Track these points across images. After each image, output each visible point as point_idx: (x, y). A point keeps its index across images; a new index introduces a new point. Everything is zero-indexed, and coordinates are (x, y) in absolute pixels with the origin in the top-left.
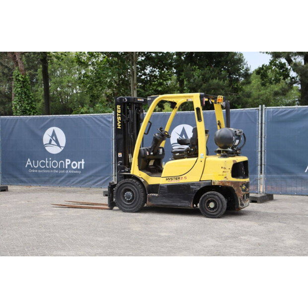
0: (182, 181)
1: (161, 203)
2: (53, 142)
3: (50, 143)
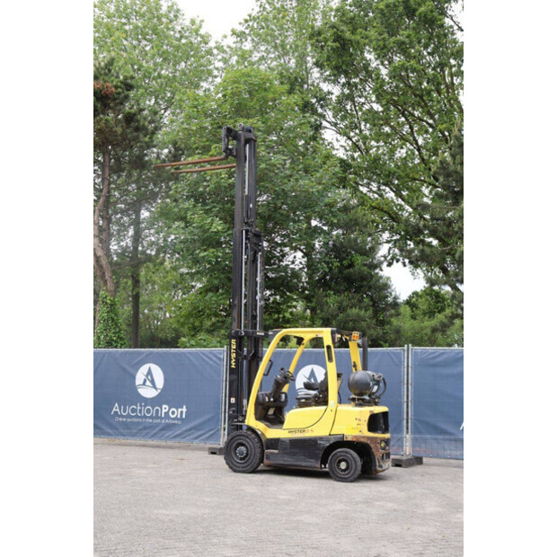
0: (308, 434)
1: (282, 462)
2: (148, 383)
3: (144, 384)
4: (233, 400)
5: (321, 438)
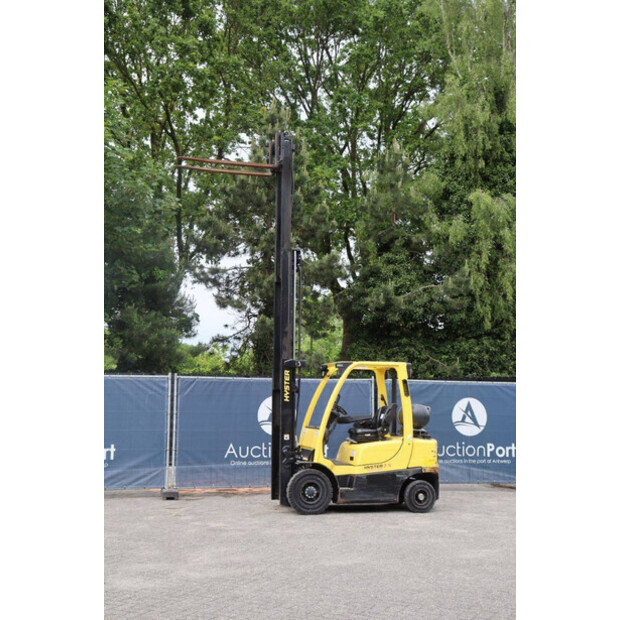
4: (287, 437)
5: (400, 472)
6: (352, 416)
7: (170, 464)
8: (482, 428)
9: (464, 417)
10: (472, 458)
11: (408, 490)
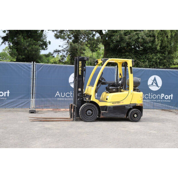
0: (121, 104)
4: (80, 90)
5: (127, 105)
6: (107, 82)
7: (33, 98)
8: (160, 88)
9: (153, 83)
10: (155, 99)
11: (130, 113)
